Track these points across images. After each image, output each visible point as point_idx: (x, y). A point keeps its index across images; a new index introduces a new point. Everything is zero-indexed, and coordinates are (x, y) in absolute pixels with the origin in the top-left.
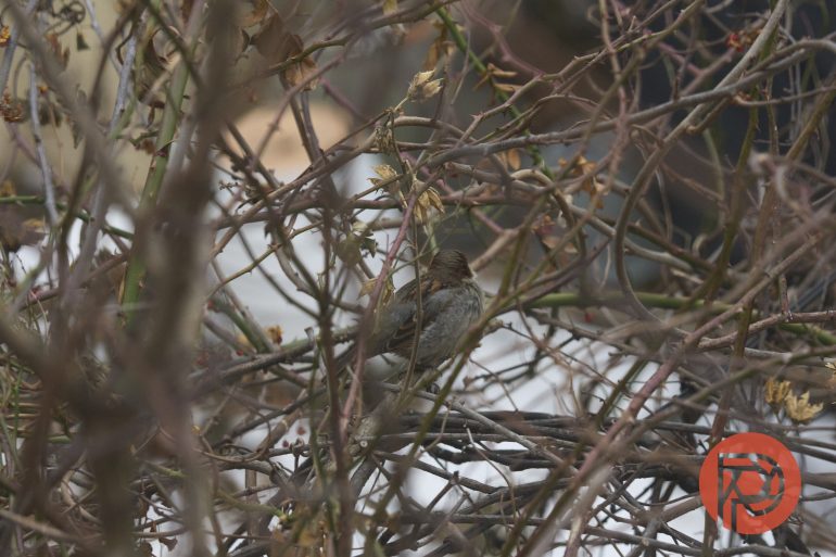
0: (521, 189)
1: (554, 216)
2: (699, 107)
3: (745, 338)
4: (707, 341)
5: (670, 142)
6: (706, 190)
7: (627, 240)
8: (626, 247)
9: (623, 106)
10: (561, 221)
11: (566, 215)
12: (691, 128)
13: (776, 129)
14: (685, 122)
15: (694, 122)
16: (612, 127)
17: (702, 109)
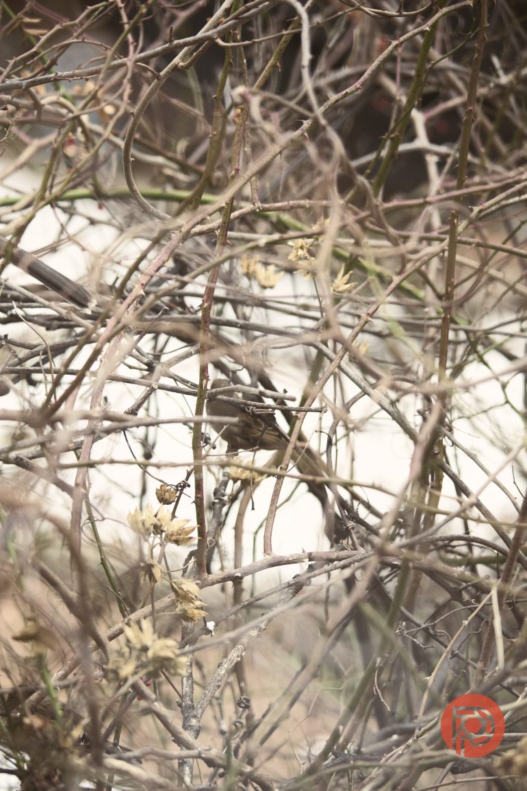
0: (48, 112)
1: (74, 131)
2: (186, 48)
3: (228, 225)
4: (198, 228)
5: (165, 75)
6: (189, 107)
7: (133, 151)
8: (132, 157)
9: (131, 48)
10: (79, 135)
11: (84, 131)
12: (181, 64)
13: (245, 61)
14: (176, 60)
15: (183, 59)
16: (123, 65)
17: (190, 49)
